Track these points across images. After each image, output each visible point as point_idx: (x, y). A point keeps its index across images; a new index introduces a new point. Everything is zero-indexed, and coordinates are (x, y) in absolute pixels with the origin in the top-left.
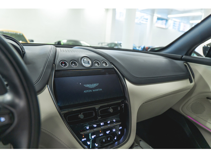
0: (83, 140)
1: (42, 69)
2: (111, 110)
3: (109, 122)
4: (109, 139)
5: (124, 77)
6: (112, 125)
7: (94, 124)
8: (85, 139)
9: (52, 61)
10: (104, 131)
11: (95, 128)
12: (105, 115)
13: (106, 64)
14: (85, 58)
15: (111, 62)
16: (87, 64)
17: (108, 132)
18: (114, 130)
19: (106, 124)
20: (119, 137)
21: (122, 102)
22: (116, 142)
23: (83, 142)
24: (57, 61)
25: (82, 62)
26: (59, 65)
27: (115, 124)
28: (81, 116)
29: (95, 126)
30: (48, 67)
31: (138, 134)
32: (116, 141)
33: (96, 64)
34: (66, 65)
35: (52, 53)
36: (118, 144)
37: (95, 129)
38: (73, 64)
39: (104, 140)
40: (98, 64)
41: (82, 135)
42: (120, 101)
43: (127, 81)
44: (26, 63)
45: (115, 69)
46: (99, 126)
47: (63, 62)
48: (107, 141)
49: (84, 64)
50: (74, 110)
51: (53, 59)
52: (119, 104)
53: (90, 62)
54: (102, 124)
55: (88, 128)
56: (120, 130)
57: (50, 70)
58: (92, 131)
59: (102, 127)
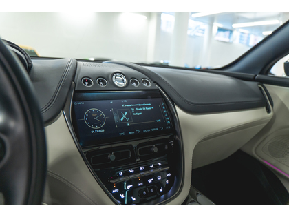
0: (114, 191)
1: (55, 88)
2: (155, 150)
3: (152, 166)
4: (152, 191)
5: (173, 102)
6: (156, 171)
7: (131, 168)
8: (117, 190)
9: (71, 78)
10: (145, 179)
11: (132, 174)
12: (147, 157)
13: (148, 84)
14: (117, 74)
15: (155, 80)
16: (120, 83)
17: (150, 181)
18: (159, 178)
19: (147, 168)
20: (167, 188)
21: (172, 138)
22: (163, 196)
23: (113, 194)
24: (78, 78)
25: (114, 80)
26: (80, 84)
27: (161, 169)
28: (112, 157)
29: (132, 171)
30: (64, 86)
31: (193, 184)
32: (162, 193)
33: (134, 84)
34: (90, 83)
35: (71, 67)
36: (166, 198)
37: (132, 176)
38: (101, 83)
39: (145, 192)
40: (137, 84)
41: (113, 184)
42: (168, 137)
43: (177, 107)
44: (33, 80)
45: (158, 89)
46: (137, 171)
47: (87, 80)
48: (149, 194)
49: (116, 84)
50: (102, 147)
51: (72, 75)
52: (166, 141)
53: (125, 81)
54: (141, 169)
55: (121, 174)
56: (168, 178)
57: (67, 90)
58: (127, 178)
59: (142, 173)
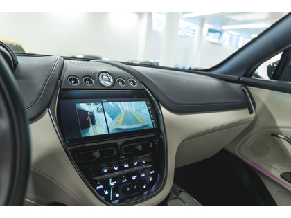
0: (98, 188)
1: (41, 86)
2: (140, 148)
3: (136, 164)
4: (135, 187)
5: (158, 102)
6: (141, 168)
7: (115, 166)
8: (101, 187)
9: (57, 76)
10: (129, 176)
11: (116, 171)
12: (131, 154)
13: (134, 84)
14: (104, 74)
15: (141, 80)
16: (106, 82)
17: (134, 178)
18: (143, 175)
19: (131, 166)
20: (150, 185)
21: (156, 137)
22: (146, 192)
23: (98, 190)
24: (64, 77)
25: (100, 79)
26: (66, 82)
27: (144, 167)
28: (97, 154)
29: (116, 168)
30: (50, 84)
31: (176, 180)
32: (145, 190)
33: (120, 83)
34: (76, 82)
35: (57, 65)
36: (149, 194)
37: (116, 173)
38: (87, 82)
39: (128, 189)
40: (123, 83)
41: (97, 181)
42: (153, 135)
43: (162, 107)
44: (17, 77)
45: (146, 91)
46: (121, 168)
47: (73, 78)
48: (132, 190)
49: (102, 83)
50: (88, 145)
51: (58, 73)
52: (151, 139)
53: (112, 80)
54: (125, 166)
55: (106, 171)
56: (152, 175)
57: (53, 88)
58: (112, 175)
59: (126, 171)
